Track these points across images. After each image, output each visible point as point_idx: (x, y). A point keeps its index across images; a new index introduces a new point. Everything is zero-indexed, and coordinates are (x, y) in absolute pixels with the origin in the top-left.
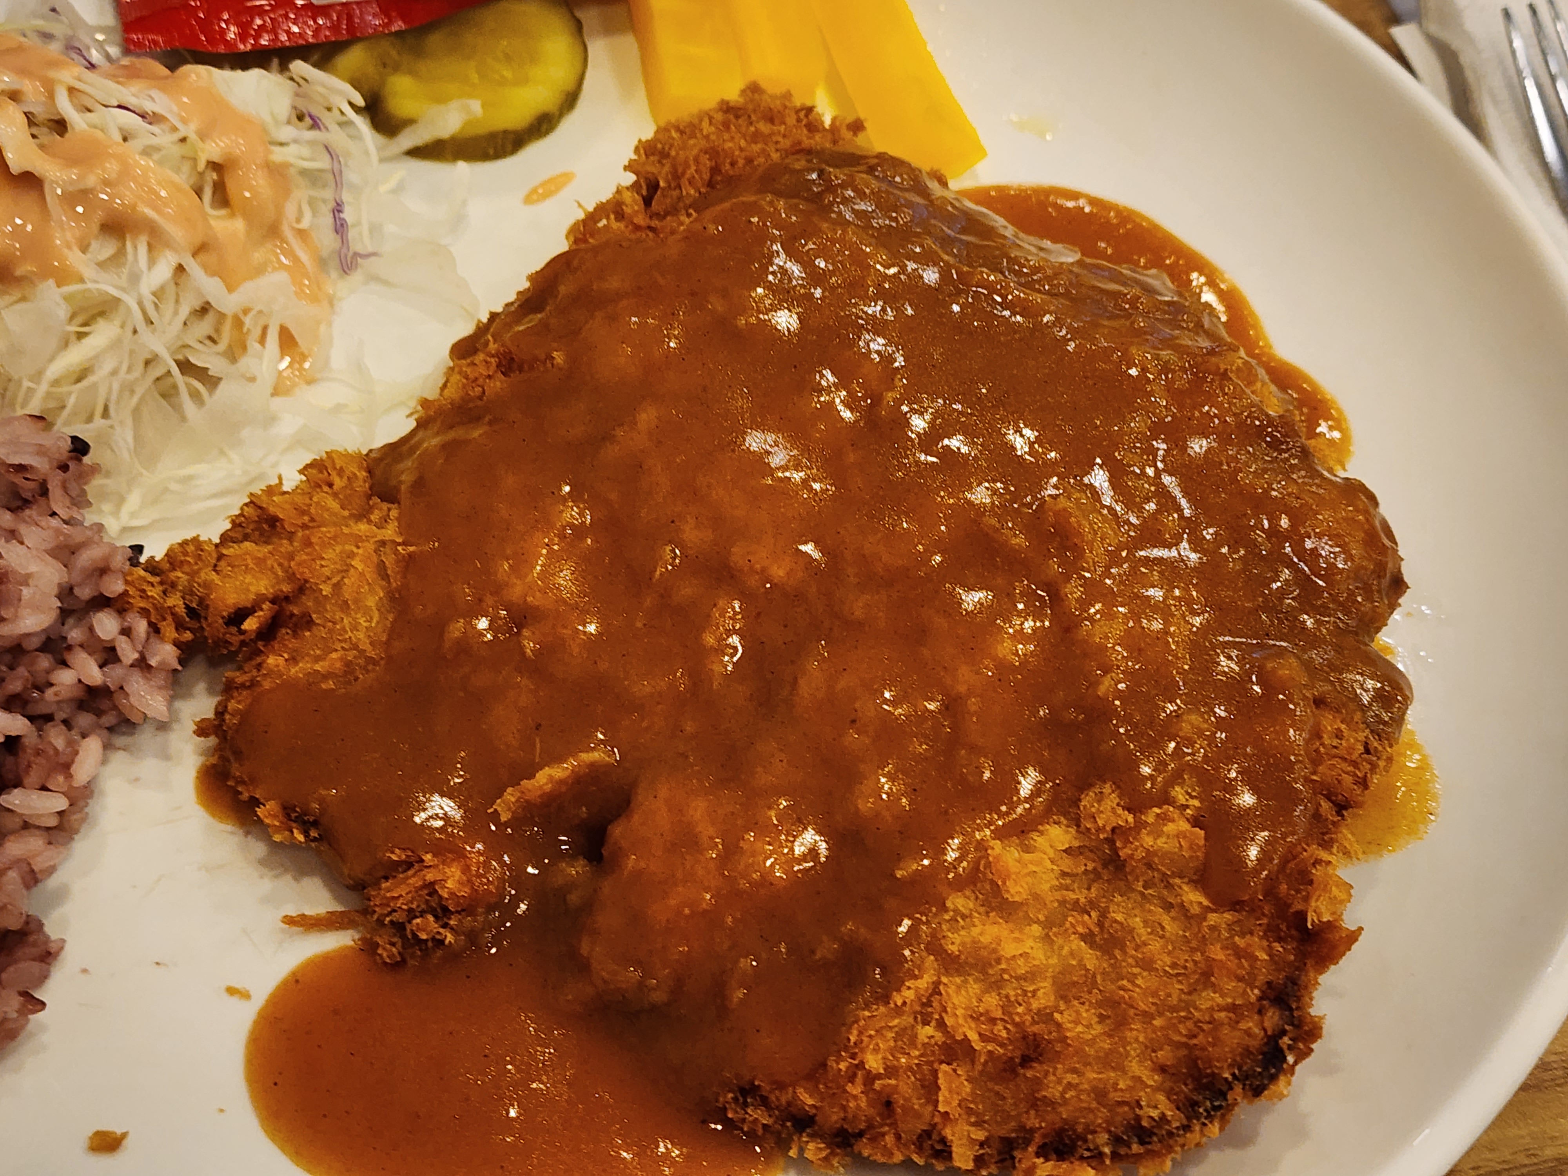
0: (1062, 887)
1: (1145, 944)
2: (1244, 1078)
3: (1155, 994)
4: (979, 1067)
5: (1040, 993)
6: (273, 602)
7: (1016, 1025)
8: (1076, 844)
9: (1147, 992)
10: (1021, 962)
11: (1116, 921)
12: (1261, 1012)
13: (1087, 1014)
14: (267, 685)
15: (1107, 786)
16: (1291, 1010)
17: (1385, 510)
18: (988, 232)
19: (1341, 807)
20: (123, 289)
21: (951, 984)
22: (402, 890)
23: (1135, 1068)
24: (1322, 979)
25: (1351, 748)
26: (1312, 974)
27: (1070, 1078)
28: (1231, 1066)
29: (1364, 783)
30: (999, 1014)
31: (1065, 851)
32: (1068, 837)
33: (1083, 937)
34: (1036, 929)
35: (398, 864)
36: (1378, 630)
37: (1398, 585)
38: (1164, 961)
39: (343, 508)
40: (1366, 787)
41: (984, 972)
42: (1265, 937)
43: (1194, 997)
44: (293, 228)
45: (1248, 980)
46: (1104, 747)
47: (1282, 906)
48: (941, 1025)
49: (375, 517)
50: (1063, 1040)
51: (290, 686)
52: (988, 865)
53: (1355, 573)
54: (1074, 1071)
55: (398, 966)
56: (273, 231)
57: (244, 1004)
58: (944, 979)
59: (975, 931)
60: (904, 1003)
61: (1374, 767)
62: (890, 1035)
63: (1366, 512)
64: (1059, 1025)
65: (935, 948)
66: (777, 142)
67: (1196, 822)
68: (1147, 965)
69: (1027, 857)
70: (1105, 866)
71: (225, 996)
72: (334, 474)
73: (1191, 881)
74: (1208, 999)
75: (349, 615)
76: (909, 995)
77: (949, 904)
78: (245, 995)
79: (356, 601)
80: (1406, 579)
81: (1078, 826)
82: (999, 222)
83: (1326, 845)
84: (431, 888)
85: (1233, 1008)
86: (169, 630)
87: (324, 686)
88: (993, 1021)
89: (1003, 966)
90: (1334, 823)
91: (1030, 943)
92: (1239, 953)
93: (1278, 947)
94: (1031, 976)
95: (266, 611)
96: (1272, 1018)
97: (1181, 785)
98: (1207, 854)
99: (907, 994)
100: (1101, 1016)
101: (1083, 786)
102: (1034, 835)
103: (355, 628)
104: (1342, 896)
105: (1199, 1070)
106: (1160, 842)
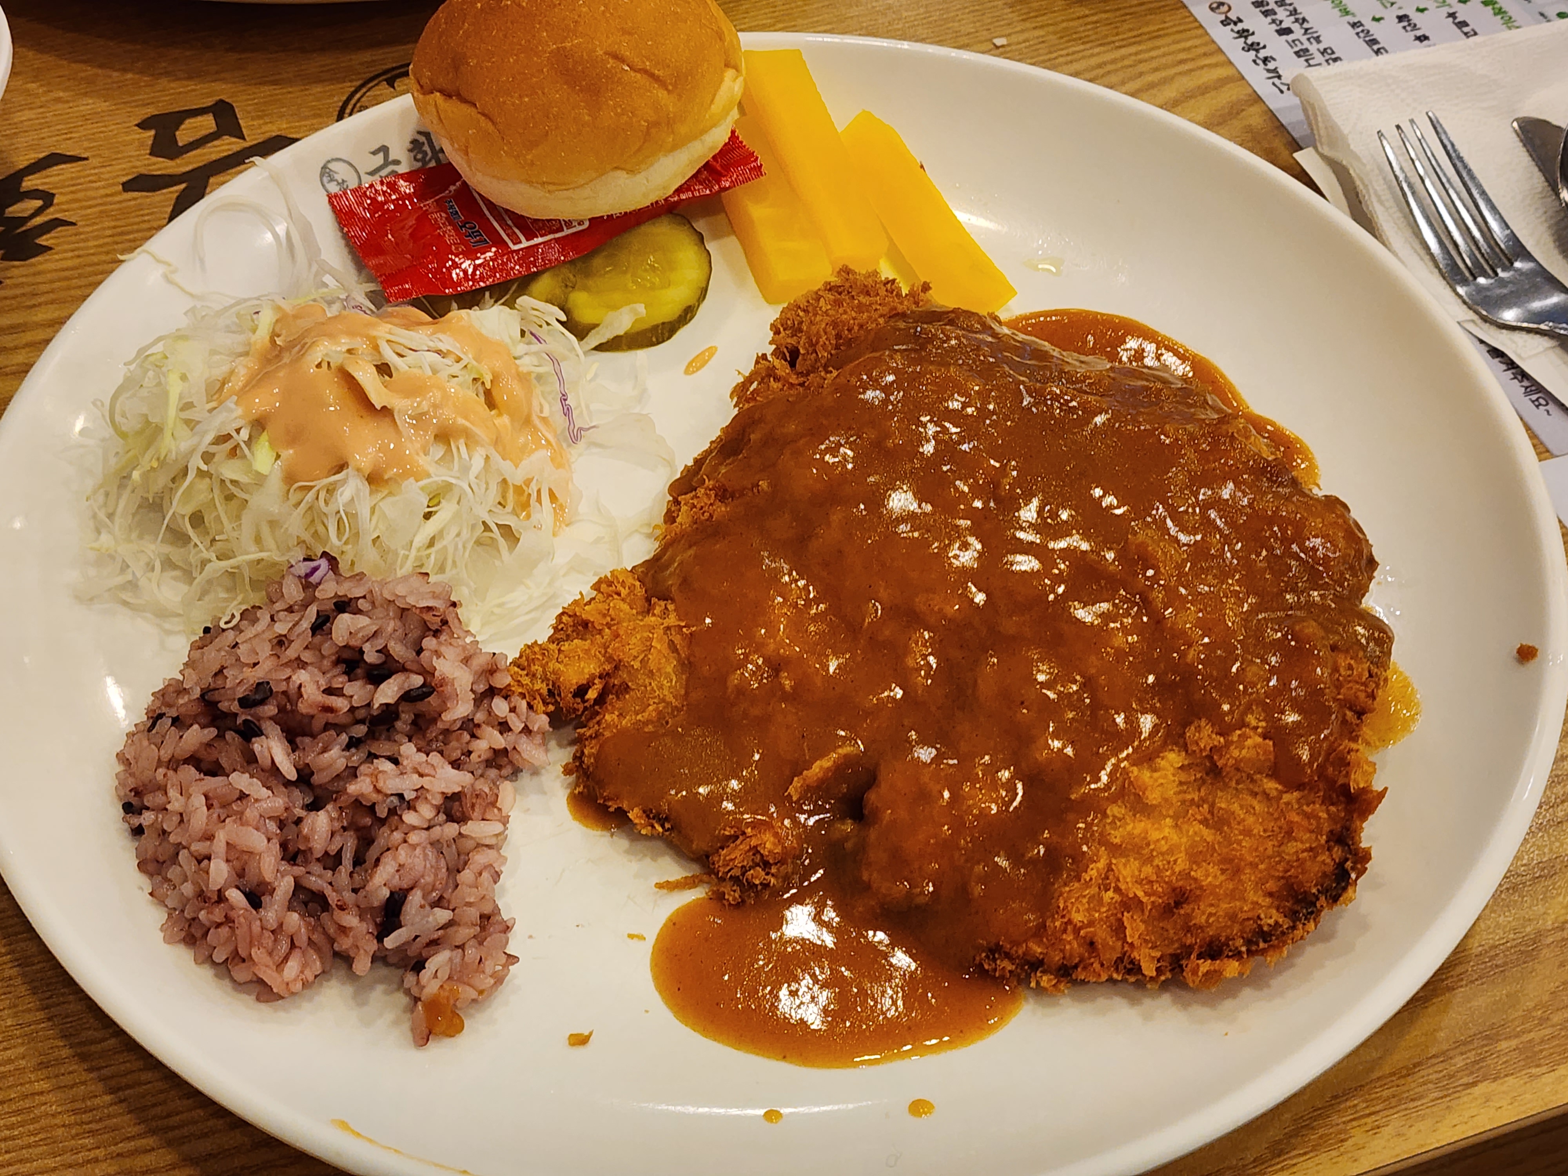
0: (1180, 792)
1: (1244, 820)
2: (1324, 891)
3: (1256, 850)
4: (1147, 913)
5: (1179, 861)
6: (600, 677)
7: (1166, 883)
8: (1186, 763)
9: (1251, 850)
10: (1163, 842)
11: (1221, 808)
12: (1329, 849)
13: (1213, 869)
14: (607, 734)
15: (1203, 720)
16: (1349, 846)
17: (1355, 514)
18: (1042, 355)
19: (1360, 714)
20: (458, 478)
21: (1118, 863)
22: (737, 853)
23: (1252, 896)
24: (1364, 825)
25: (1360, 675)
26: (1358, 823)
27: (1212, 910)
28: (1316, 885)
29: (1372, 696)
30: (1154, 878)
31: (1180, 768)
32: (1180, 759)
33: (1201, 822)
34: (1168, 821)
35: (730, 837)
36: (1363, 595)
37: (1372, 564)
38: (1258, 830)
39: (632, 608)
40: (1374, 698)
41: (1138, 853)
42: (1323, 803)
43: (1283, 848)
44: (539, 417)
45: (1318, 831)
46: (1197, 697)
47: (1331, 783)
48: (1117, 890)
49: (657, 611)
50: (1201, 888)
51: (622, 733)
52: (1131, 783)
53: (1344, 558)
54: (1212, 905)
55: (739, 905)
56: (527, 421)
57: (641, 943)
58: (1114, 861)
59: (1129, 828)
60: (1091, 879)
61: (1378, 686)
62: (1085, 901)
63: (1342, 516)
64: (1196, 880)
65: (1104, 841)
66: (876, 310)
67: (1265, 736)
68: (1247, 833)
69: (1156, 775)
70: (1207, 774)
71: (629, 941)
72: (619, 586)
73: (1267, 775)
74: (1292, 847)
75: (654, 680)
76: (1094, 873)
77: (1108, 812)
78: (642, 938)
79: (659, 670)
80: (1376, 559)
81: (1187, 751)
82: (1046, 346)
83: (1355, 739)
84: (755, 850)
85: (1311, 849)
86: (539, 705)
87: (646, 730)
88: (1151, 882)
89: (1152, 847)
90: (1357, 725)
91: (1167, 830)
92: (1308, 816)
93: (1333, 809)
94: (1171, 851)
95: (598, 685)
96: (1338, 852)
97: (1252, 713)
98: (1276, 758)
99: (1093, 872)
100: (1221, 869)
101: (1186, 724)
102: (1158, 760)
103: (661, 687)
104: (1371, 770)
105: (1296, 892)
106: (1244, 752)
